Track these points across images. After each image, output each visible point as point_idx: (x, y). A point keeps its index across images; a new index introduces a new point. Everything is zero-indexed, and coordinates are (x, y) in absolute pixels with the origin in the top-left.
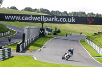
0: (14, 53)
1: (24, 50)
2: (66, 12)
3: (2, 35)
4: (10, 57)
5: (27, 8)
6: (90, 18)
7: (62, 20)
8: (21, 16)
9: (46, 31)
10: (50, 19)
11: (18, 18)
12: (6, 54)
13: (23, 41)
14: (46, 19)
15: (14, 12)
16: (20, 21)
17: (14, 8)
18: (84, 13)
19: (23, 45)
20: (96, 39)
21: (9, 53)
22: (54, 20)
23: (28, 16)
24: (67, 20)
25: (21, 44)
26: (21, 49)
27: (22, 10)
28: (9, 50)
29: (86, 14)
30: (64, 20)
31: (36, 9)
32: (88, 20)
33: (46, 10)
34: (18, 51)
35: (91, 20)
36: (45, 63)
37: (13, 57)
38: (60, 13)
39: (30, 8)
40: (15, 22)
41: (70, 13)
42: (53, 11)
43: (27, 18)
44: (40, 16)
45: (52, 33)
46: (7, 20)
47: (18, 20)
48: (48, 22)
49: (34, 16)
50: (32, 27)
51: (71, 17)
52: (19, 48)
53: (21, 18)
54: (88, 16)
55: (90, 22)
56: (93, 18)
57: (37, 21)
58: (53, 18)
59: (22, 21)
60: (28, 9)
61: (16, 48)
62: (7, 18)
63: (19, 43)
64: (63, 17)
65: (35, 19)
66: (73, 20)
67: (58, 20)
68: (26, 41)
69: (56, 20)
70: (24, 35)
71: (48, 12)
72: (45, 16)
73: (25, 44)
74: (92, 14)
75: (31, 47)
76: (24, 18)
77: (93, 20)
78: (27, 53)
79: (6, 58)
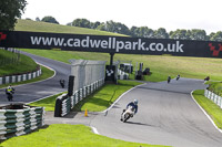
0: (48, 118)
1: (72, 112)
2: (163, 30)
3: (24, 79)
4: (40, 126)
5: (78, 20)
6: (215, 43)
7: (154, 47)
9: (120, 73)
10: (129, 46)
11: (59, 42)
12: (33, 121)
13: (70, 93)
14: (120, 45)
15: (50, 28)
16: (63, 48)
17: (51, 20)
18: (203, 33)
19: (70, 101)
21: (39, 119)
22: (137, 46)
23: (82, 37)
24: (165, 47)
25: (64, 98)
26: (64, 109)
27: (69, 25)
28: (39, 111)
30: (160, 47)
31: (98, 23)
32: (212, 48)
33: (120, 25)
34: (58, 113)
35: (217, 49)
36: (116, 141)
37: (46, 126)
38: (151, 31)
39: (85, 20)
40: (54, 51)
41: (171, 33)
42: (134, 28)
43: (78, 43)
44: (106, 38)
45: (132, 76)
47: (58, 46)
48: (123, 51)
49: (93, 37)
50: (89, 62)
51: (174, 41)
52: (61, 107)
53: (65, 42)
54: (212, 39)
55: (217, 53)
57: (100, 50)
58: (135, 44)
59: (68, 48)
60: (81, 23)
61: (53, 109)
62: (35, 41)
63: (60, 97)
64: (157, 41)
65: (96, 44)
66: (179, 48)
67: (145, 46)
68: (75, 92)
69: (141, 46)
70: (72, 78)
71: (124, 28)
72: (118, 39)
73: (74, 100)
74: (221, 34)
75: (87, 106)
76: (71, 43)
78: (78, 119)
79: (32, 128)
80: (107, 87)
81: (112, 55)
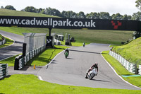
0: (10, 71)
1: (25, 67)
2: (82, 13)
4: (5, 76)
5: (28, 7)
6: (116, 21)
7: (77, 24)
8: (21, 18)
9: (55, 41)
10: (61, 23)
12: (1, 73)
13: (24, 54)
14: (55, 23)
15: (10, 13)
16: (19, 26)
17: (10, 8)
18: (108, 14)
19: (23, 60)
21: (4, 71)
22: (66, 24)
23: (31, 18)
24: (84, 24)
25: (20, 58)
26: (20, 65)
27: (22, 11)
28: (4, 66)
29: (111, 15)
30: (80, 24)
31: (41, 9)
32: (114, 24)
33: (55, 10)
34: (16, 68)
35: (117, 24)
36: (54, 85)
38: (74, 14)
40: (13, 28)
41: (88, 15)
42: (64, 12)
43: (28, 22)
44: (46, 19)
45: (63, 43)
46: (1, 25)
47: (16, 25)
48: (57, 27)
49: (38, 18)
50: (36, 34)
51: (89, 20)
52: (18, 64)
53: (20, 21)
54: (113, 18)
55: (116, 27)
56: (120, 21)
57: (42, 26)
58: (64, 22)
59: (22, 26)
60: (30, 9)
61: (13, 65)
63: (17, 57)
64: (78, 20)
65: (40, 23)
66: (93, 24)
67: (71, 24)
68: (27, 53)
70: (25, 45)
72: (54, 19)
73: (26, 59)
74: (119, 15)
75: (35, 63)
76: (24, 22)
77: (120, 24)
78: (29, 71)
80: (48, 50)
81: (50, 29)
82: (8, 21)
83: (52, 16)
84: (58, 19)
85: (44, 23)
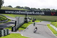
0: (10, 32)
1: (16, 30)
3: (4, 22)
7: (37, 13)
8: (14, 11)
9: (28, 20)
11: (13, 12)
12: (6, 33)
13: (15, 25)
14: (28, 13)
20: (56, 24)
21: (8, 32)
23: (18, 11)
24: (40, 13)
25: (14, 27)
26: (14, 30)
28: (8, 30)
29: (51, 10)
30: (38, 13)
31: (22, 7)
33: (28, 8)
34: (12, 31)
35: (53, 13)
37: (9, 34)
39: (19, 6)
42: (32, 8)
43: (17, 12)
44: (25, 11)
46: (6, 13)
47: (12, 13)
49: (21, 11)
54: (52, 11)
56: (54, 12)
57: (23, 14)
58: (32, 12)
59: (15, 14)
60: (18, 7)
61: (11, 29)
64: (38, 12)
66: (43, 13)
67: (35, 13)
68: (17, 25)
69: (34, 13)
72: (28, 11)
73: (16, 27)
74: (54, 10)
75: (20, 29)
76: (16, 12)
77: (54, 13)
78: (18, 32)
79: (6, 35)
80: (25, 24)
81: (26, 15)
82: (9, 12)
83: (27, 10)
84: (29, 11)
85: (24, 13)
